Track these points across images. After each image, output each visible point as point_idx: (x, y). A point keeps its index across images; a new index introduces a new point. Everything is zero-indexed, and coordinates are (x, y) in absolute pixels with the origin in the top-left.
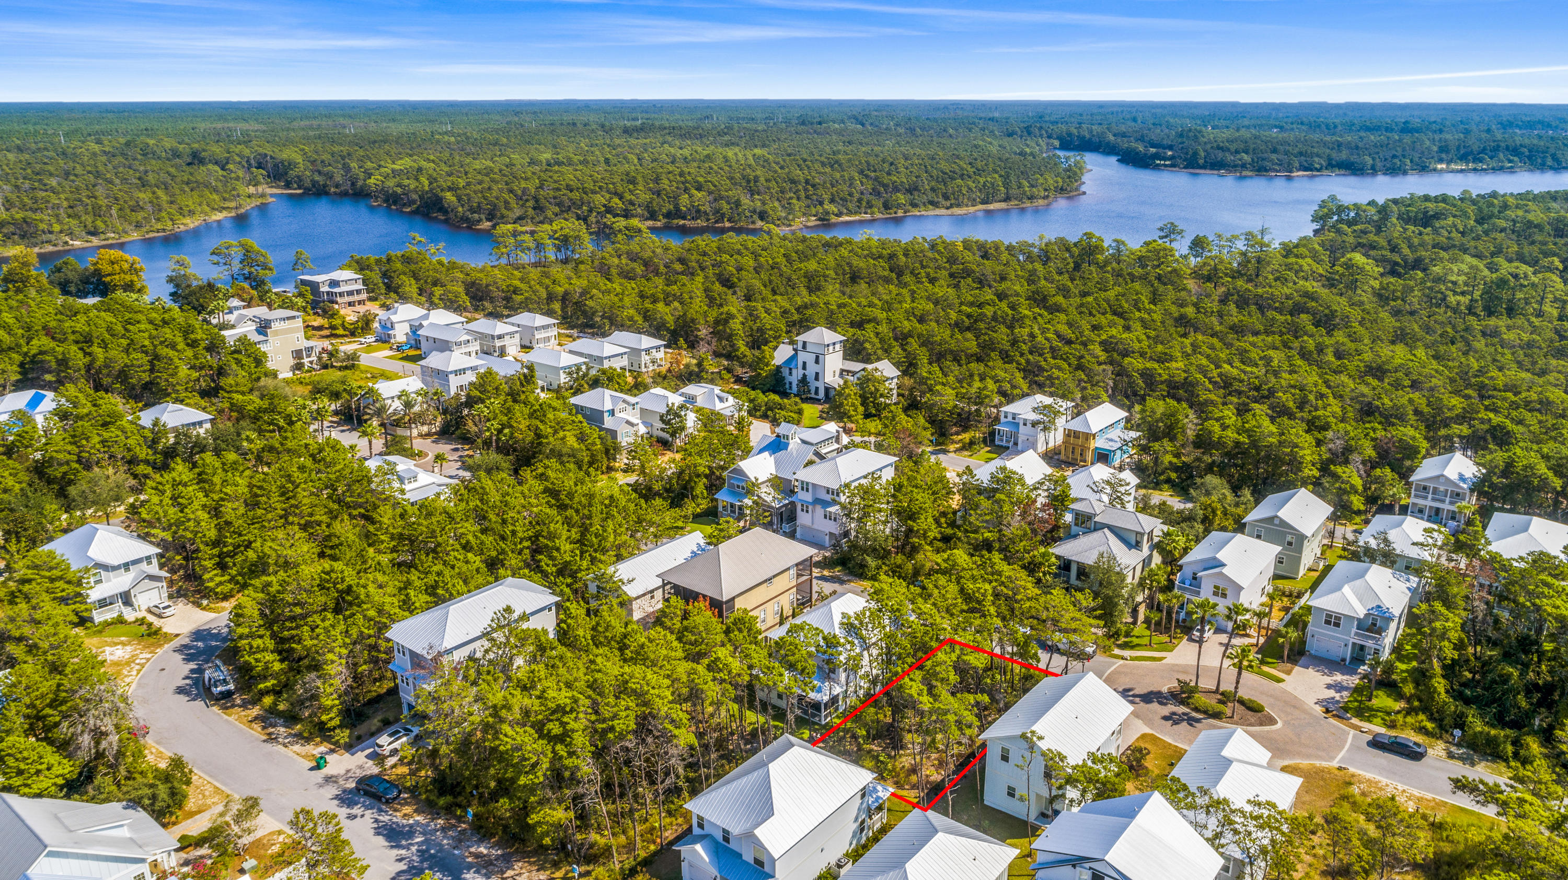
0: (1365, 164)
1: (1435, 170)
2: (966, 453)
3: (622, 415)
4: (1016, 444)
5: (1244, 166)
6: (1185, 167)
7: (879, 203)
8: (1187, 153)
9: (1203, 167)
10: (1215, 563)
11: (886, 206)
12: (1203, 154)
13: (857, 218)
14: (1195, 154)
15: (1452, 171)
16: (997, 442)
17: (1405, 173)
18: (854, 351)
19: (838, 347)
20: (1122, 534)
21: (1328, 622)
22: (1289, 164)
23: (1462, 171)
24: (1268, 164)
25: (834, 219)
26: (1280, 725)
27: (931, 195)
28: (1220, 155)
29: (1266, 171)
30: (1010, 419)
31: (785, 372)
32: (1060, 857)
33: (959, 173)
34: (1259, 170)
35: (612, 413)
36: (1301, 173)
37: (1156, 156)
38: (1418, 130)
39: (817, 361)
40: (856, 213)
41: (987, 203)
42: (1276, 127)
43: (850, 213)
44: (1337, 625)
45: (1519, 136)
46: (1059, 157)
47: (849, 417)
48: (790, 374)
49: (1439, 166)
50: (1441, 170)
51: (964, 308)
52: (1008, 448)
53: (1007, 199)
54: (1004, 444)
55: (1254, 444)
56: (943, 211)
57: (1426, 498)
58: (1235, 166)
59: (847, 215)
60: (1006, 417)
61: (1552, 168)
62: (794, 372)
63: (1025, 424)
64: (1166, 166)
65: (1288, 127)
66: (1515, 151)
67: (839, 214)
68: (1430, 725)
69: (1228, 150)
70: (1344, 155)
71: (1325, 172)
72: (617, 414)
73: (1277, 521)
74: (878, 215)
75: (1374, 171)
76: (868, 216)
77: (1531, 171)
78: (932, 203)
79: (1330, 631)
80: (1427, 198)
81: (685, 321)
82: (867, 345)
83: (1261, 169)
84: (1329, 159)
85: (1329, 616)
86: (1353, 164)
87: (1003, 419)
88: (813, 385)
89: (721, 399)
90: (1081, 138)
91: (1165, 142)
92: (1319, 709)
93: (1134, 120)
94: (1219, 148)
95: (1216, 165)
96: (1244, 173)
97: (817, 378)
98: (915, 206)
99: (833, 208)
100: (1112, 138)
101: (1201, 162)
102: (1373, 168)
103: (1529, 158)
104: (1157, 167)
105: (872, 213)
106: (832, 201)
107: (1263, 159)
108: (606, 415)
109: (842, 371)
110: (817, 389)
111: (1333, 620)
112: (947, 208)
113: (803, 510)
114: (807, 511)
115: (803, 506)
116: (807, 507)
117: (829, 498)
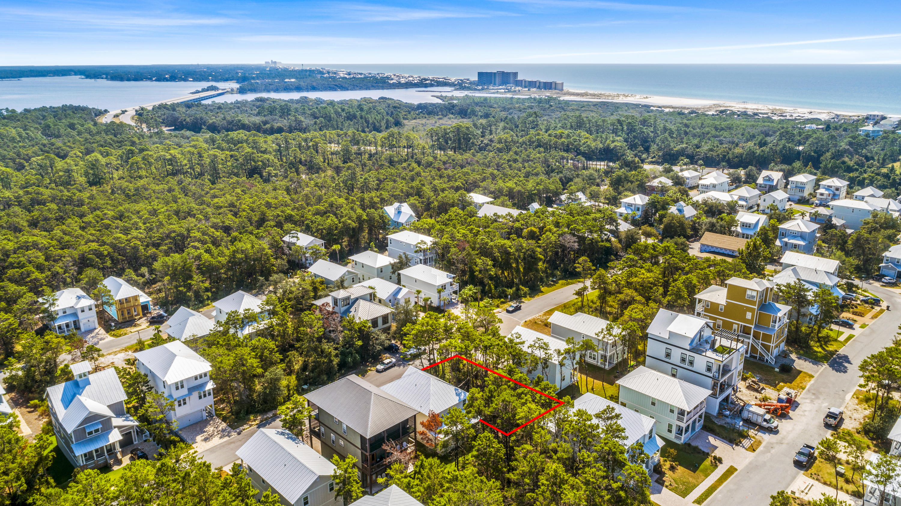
4: (78, 328)
20: (366, 298)
63: (83, 311)
85: (442, 286)
111: (444, 287)
113: (180, 405)
114: (185, 403)
115: (179, 402)
116: (184, 400)
117: (199, 381)
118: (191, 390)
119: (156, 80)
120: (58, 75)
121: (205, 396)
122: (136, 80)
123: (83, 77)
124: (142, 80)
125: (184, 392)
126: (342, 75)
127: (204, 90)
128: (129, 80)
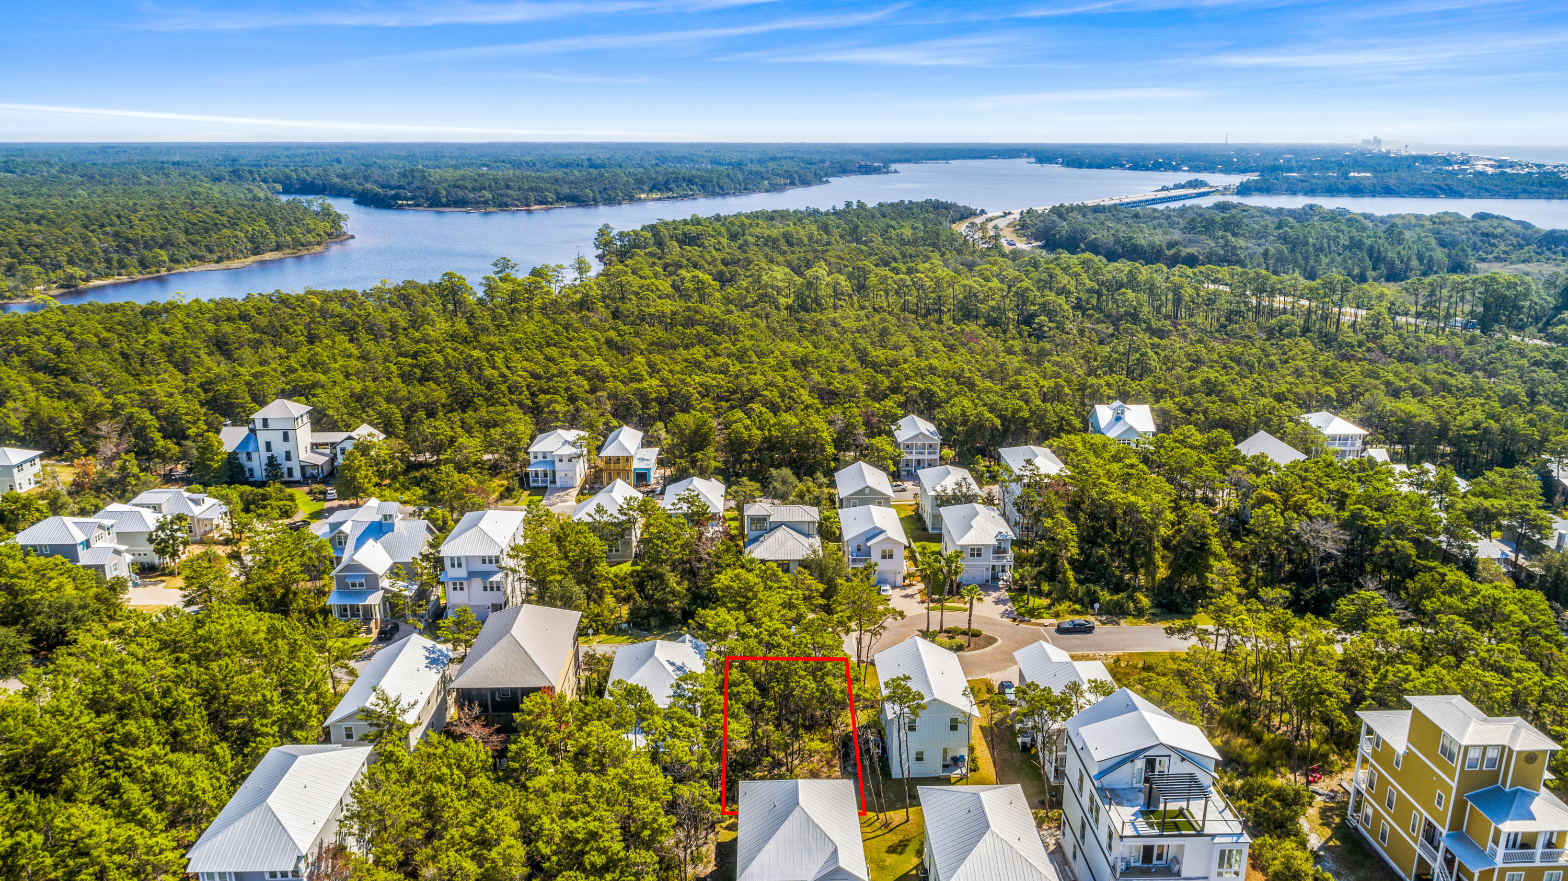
0: (587, 196)
1: (640, 199)
2: (509, 501)
3: (99, 544)
4: (553, 481)
5: (486, 203)
6: (430, 206)
7: (132, 261)
8: (427, 193)
9: (447, 205)
10: (876, 531)
11: (144, 264)
12: (444, 193)
13: (110, 281)
14: (437, 193)
15: (653, 200)
16: (532, 485)
17: (620, 203)
18: (320, 421)
19: (305, 418)
20: (799, 527)
21: (972, 555)
22: (526, 199)
23: (660, 199)
24: (509, 200)
25: (82, 285)
26: (1000, 641)
27: (192, 249)
28: (460, 193)
29: (507, 206)
30: (540, 458)
31: (243, 458)
32: (1118, 760)
33: (212, 222)
34: (500, 206)
35: (87, 544)
36: (536, 207)
37: (397, 197)
38: (604, 166)
39: (286, 438)
40: (107, 275)
41: (259, 254)
42: (484, 165)
43: (100, 276)
44: (979, 555)
45: (685, 169)
46: (300, 201)
47: (364, 491)
48: (249, 459)
49: (643, 196)
50: (645, 200)
51: (400, 359)
52: (546, 487)
53: (278, 248)
54: (540, 484)
55: (786, 434)
56: (213, 266)
57: (911, 453)
58: (477, 203)
59: (96, 278)
60: (536, 457)
61: (720, 195)
62: (255, 456)
63: (561, 460)
64: (410, 206)
65: (493, 165)
66: (690, 181)
67: (88, 278)
68: (1078, 607)
69: (466, 188)
70: (565, 190)
71: (557, 205)
72: (95, 545)
73: (867, 491)
74: (138, 277)
75: (596, 204)
76: (124, 278)
77: (706, 197)
78: (194, 257)
79: (976, 561)
80: (685, 222)
81: (40, 422)
82: (330, 412)
83: (503, 206)
84: (557, 194)
85: (973, 550)
86: (577, 197)
87: (533, 461)
88: (286, 465)
89: (196, 502)
90: (302, 181)
91: (392, 183)
92: (1008, 621)
93: (338, 161)
94: (455, 186)
95: (460, 203)
96: (488, 209)
97: (288, 456)
98: (177, 262)
99: (78, 272)
100: (337, 180)
101: (444, 200)
102: (594, 199)
103: (703, 186)
104: (401, 207)
105: (130, 274)
106: (71, 262)
107: (502, 196)
108: (79, 548)
109: (312, 444)
110: (290, 471)
111: (976, 552)
112: (217, 262)
113: (455, 589)
114: (462, 589)
115: (455, 584)
116: (461, 584)
117: (488, 567)
118: (472, 575)
119: (1130, 168)
120: (1004, 158)
121: (492, 589)
122: (1101, 166)
123: (1033, 160)
124: (1109, 167)
125: (462, 573)
126: (1479, 168)
127: (1177, 187)
128: (1090, 166)
